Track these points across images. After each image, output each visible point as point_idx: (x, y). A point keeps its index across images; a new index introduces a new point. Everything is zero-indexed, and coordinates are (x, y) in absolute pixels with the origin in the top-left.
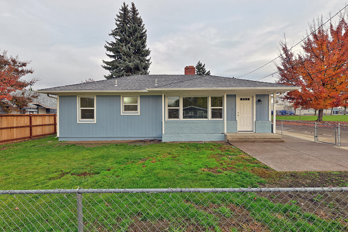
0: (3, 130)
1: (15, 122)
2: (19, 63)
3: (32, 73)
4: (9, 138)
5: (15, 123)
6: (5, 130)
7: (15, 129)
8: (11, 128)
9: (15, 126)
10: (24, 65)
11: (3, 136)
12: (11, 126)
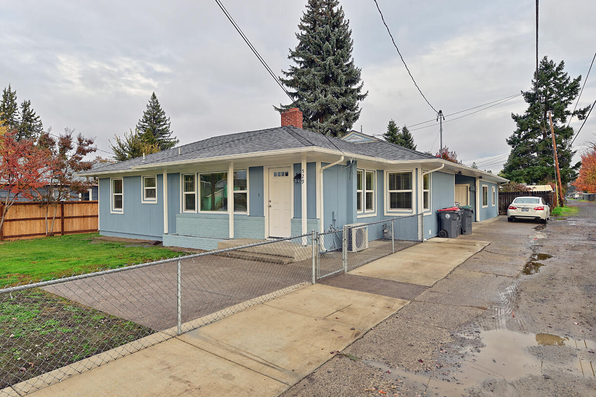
0: (74, 219)
1: (89, 209)
2: (86, 141)
3: (95, 151)
4: (82, 229)
5: (90, 212)
6: (77, 219)
7: (89, 219)
8: (84, 217)
9: (90, 215)
10: (90, 142)
11: (74, 226)
12: (85, 215)
